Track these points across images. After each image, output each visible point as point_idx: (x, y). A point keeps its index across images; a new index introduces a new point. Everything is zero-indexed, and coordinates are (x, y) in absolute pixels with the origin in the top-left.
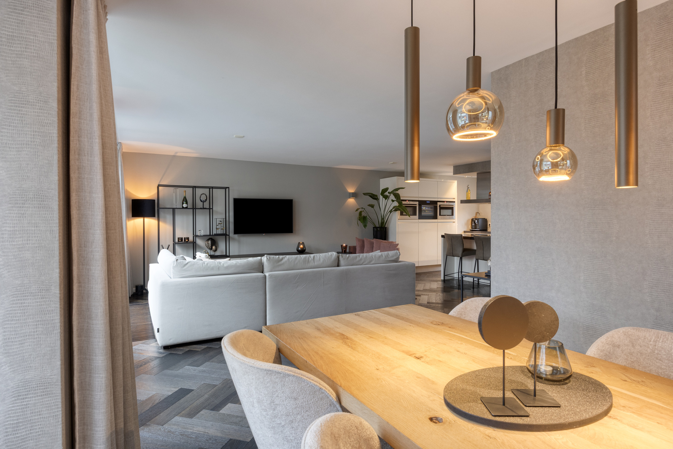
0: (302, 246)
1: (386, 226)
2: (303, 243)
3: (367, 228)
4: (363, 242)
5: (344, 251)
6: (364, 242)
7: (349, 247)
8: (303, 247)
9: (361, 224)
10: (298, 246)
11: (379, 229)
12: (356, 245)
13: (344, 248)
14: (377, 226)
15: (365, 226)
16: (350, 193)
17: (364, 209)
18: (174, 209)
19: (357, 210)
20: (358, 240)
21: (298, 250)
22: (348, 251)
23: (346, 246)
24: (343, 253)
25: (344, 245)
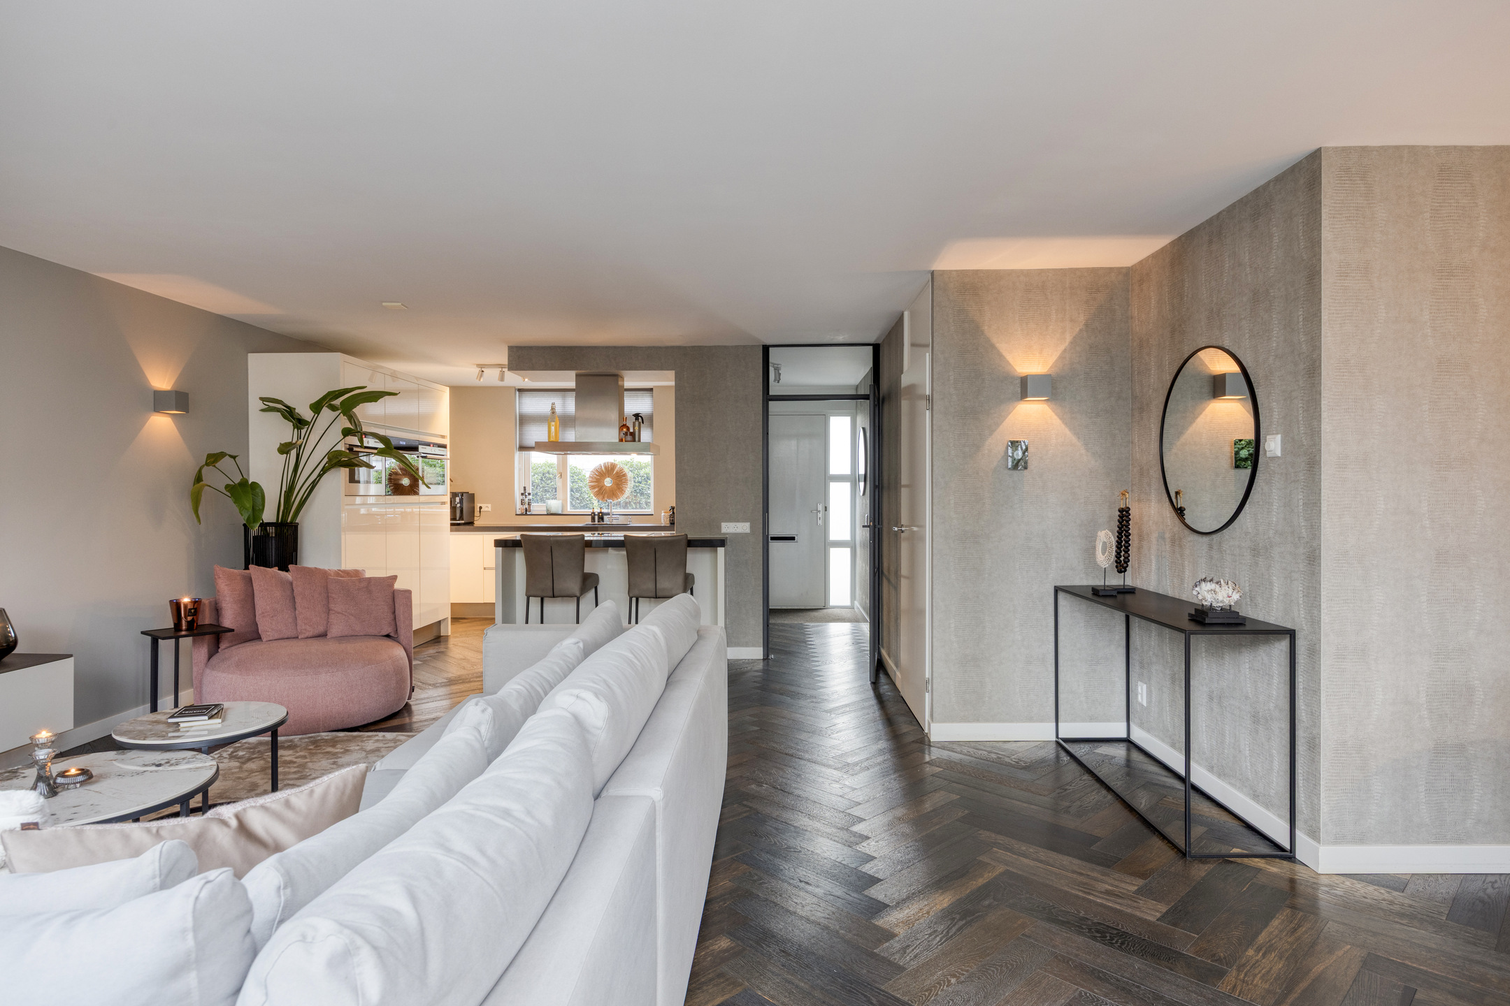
4: (247, 580)
5: (188, 622)
6: (252, 581)
11: (271, 530)
13: (188, 611)
16: (157, 393)
20: (230, 576)
24: (183, 633)
25: (186, 600)
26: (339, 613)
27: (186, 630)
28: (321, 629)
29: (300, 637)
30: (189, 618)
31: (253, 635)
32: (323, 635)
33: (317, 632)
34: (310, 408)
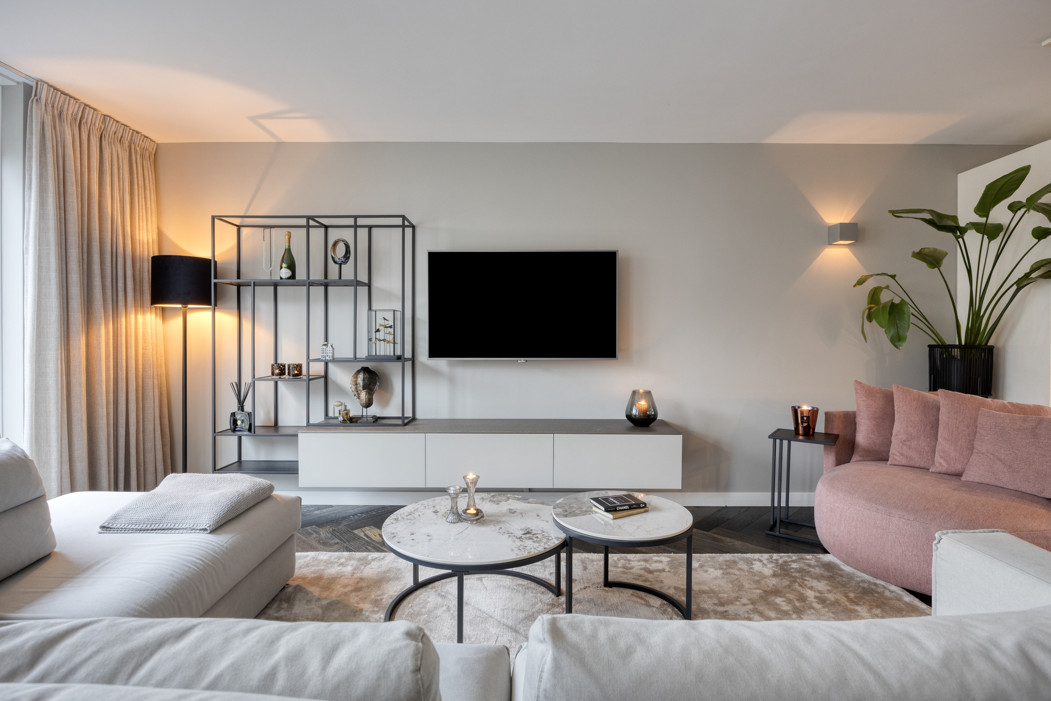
0: (643, 403)
1: (991, 343)
2: (648, 394)
3: (904, 345)
4: (889, 399)
5: (804, 428)
6: (893, 401)
7: (827, 414)
8: (649, 407)
9: (878, 332)
10: (632, 404)
11: (956, 352)
12: (855, 410)
13: (802, 418)
14: (951, 339)
15: (897, 340)
16: (831, 228)
17: (893, 277)
18: (276, 285)
19: (860, 282)
20: (869, 392)
21: (629, 417)
22: (820, 427)
23: (814, 412)
24: (801, 437)
25: (805, 408)
26: (983, 454)
27: (803, 435)
28: (958, 467)
29: (930, 470)
30: (805, 424)
31: (880, 455)
32: (959, 475)
33: (952, 469)
34: (975, 212)
